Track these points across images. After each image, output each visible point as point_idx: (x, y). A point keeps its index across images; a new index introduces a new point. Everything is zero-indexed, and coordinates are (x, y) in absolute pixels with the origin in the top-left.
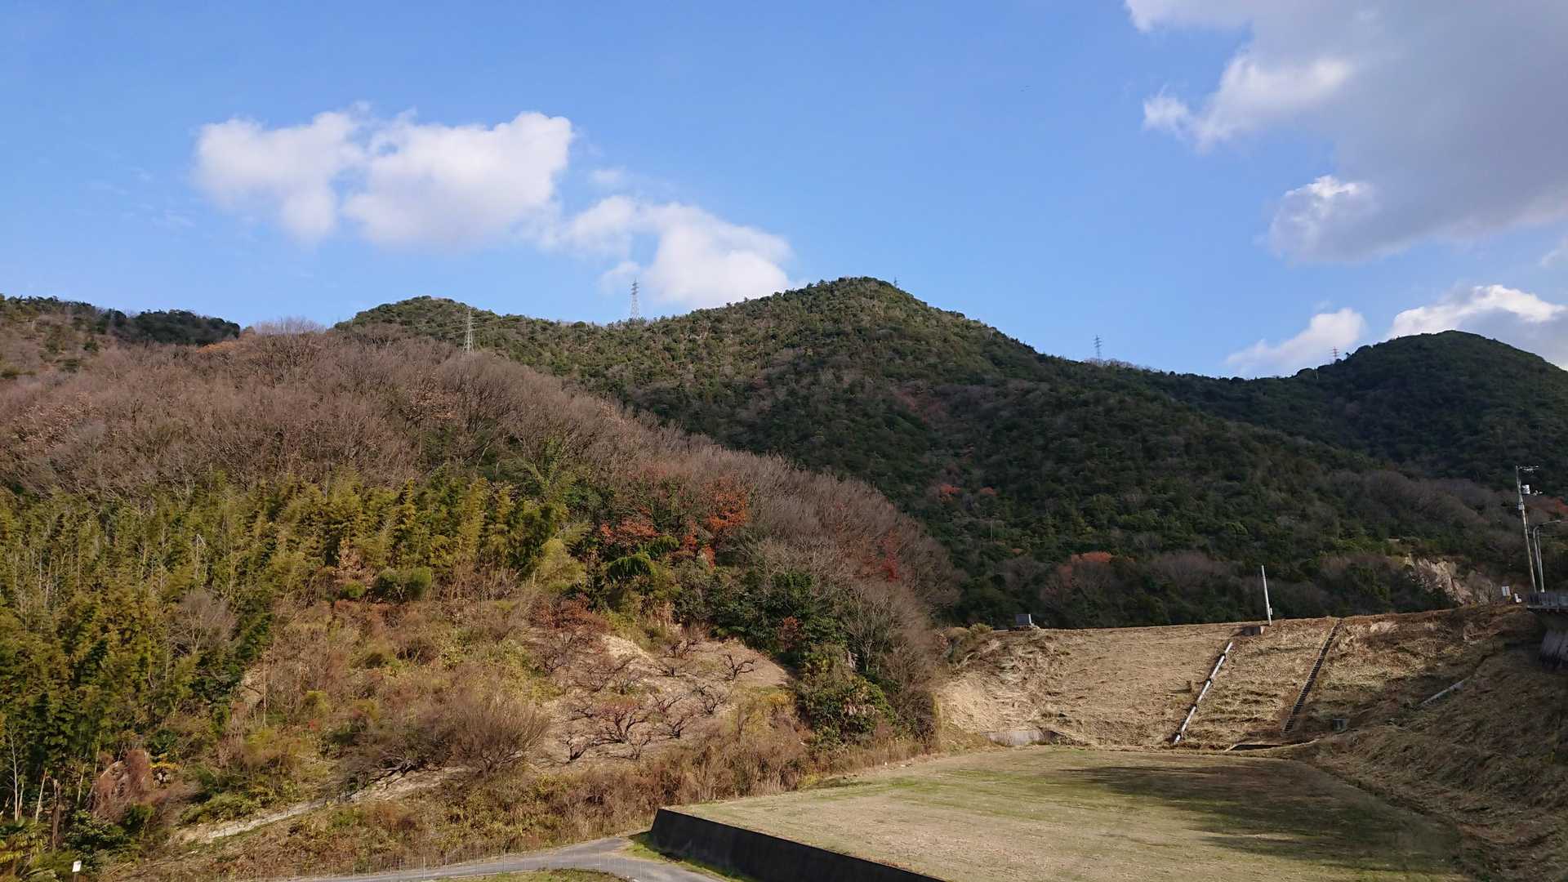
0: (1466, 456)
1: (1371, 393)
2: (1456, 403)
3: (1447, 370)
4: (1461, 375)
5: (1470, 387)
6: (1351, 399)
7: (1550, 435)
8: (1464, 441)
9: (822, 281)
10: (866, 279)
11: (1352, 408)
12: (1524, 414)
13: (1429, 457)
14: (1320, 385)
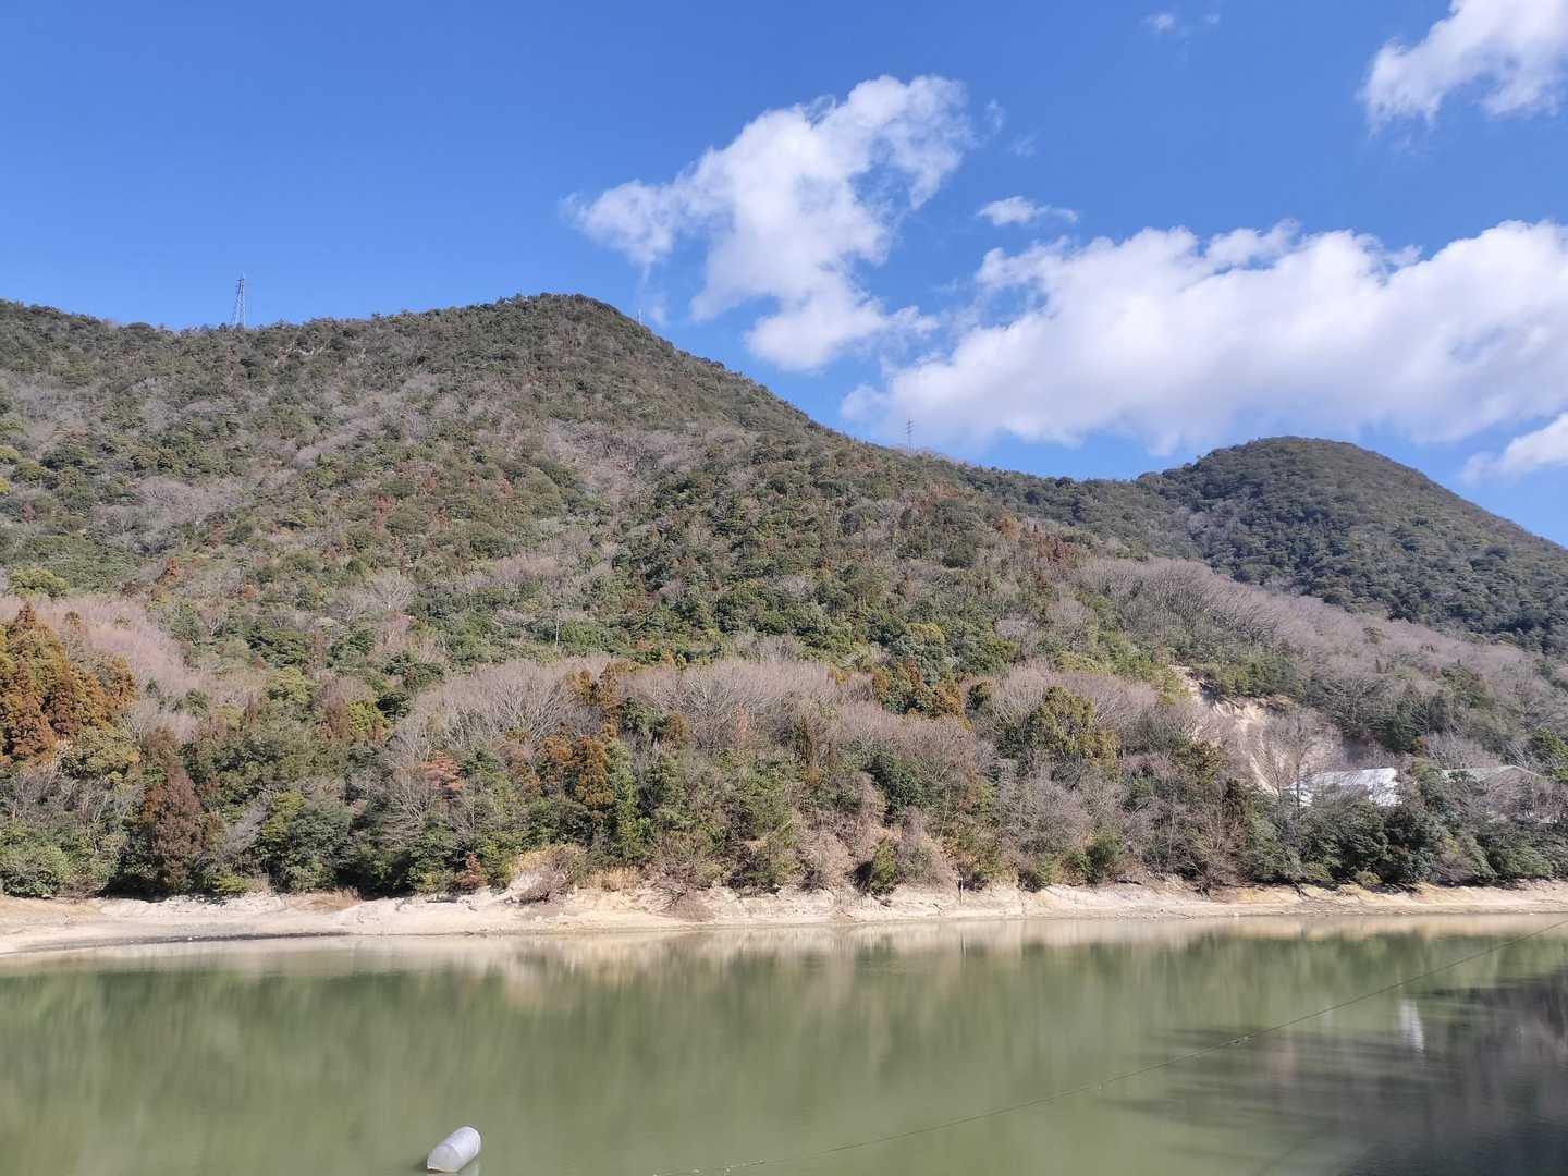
0: (1324, 580)
1: (1220, 503)
2: (1319, 516)
3: (1312, 477)
4: (1329, 484)
5: (1338, 499)
6: (1196, 509)
7: (1428, 557)
8: (1324, 562)
9: (519, 296)
10: (580, 299)
11: (1196, 520)
12: (1399, 533)
13: (1281, 581)
14: (1162, 492)
